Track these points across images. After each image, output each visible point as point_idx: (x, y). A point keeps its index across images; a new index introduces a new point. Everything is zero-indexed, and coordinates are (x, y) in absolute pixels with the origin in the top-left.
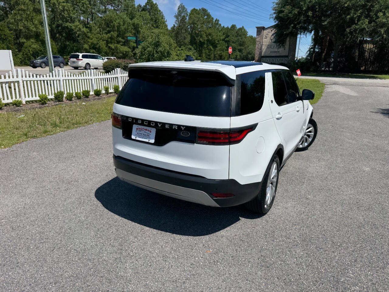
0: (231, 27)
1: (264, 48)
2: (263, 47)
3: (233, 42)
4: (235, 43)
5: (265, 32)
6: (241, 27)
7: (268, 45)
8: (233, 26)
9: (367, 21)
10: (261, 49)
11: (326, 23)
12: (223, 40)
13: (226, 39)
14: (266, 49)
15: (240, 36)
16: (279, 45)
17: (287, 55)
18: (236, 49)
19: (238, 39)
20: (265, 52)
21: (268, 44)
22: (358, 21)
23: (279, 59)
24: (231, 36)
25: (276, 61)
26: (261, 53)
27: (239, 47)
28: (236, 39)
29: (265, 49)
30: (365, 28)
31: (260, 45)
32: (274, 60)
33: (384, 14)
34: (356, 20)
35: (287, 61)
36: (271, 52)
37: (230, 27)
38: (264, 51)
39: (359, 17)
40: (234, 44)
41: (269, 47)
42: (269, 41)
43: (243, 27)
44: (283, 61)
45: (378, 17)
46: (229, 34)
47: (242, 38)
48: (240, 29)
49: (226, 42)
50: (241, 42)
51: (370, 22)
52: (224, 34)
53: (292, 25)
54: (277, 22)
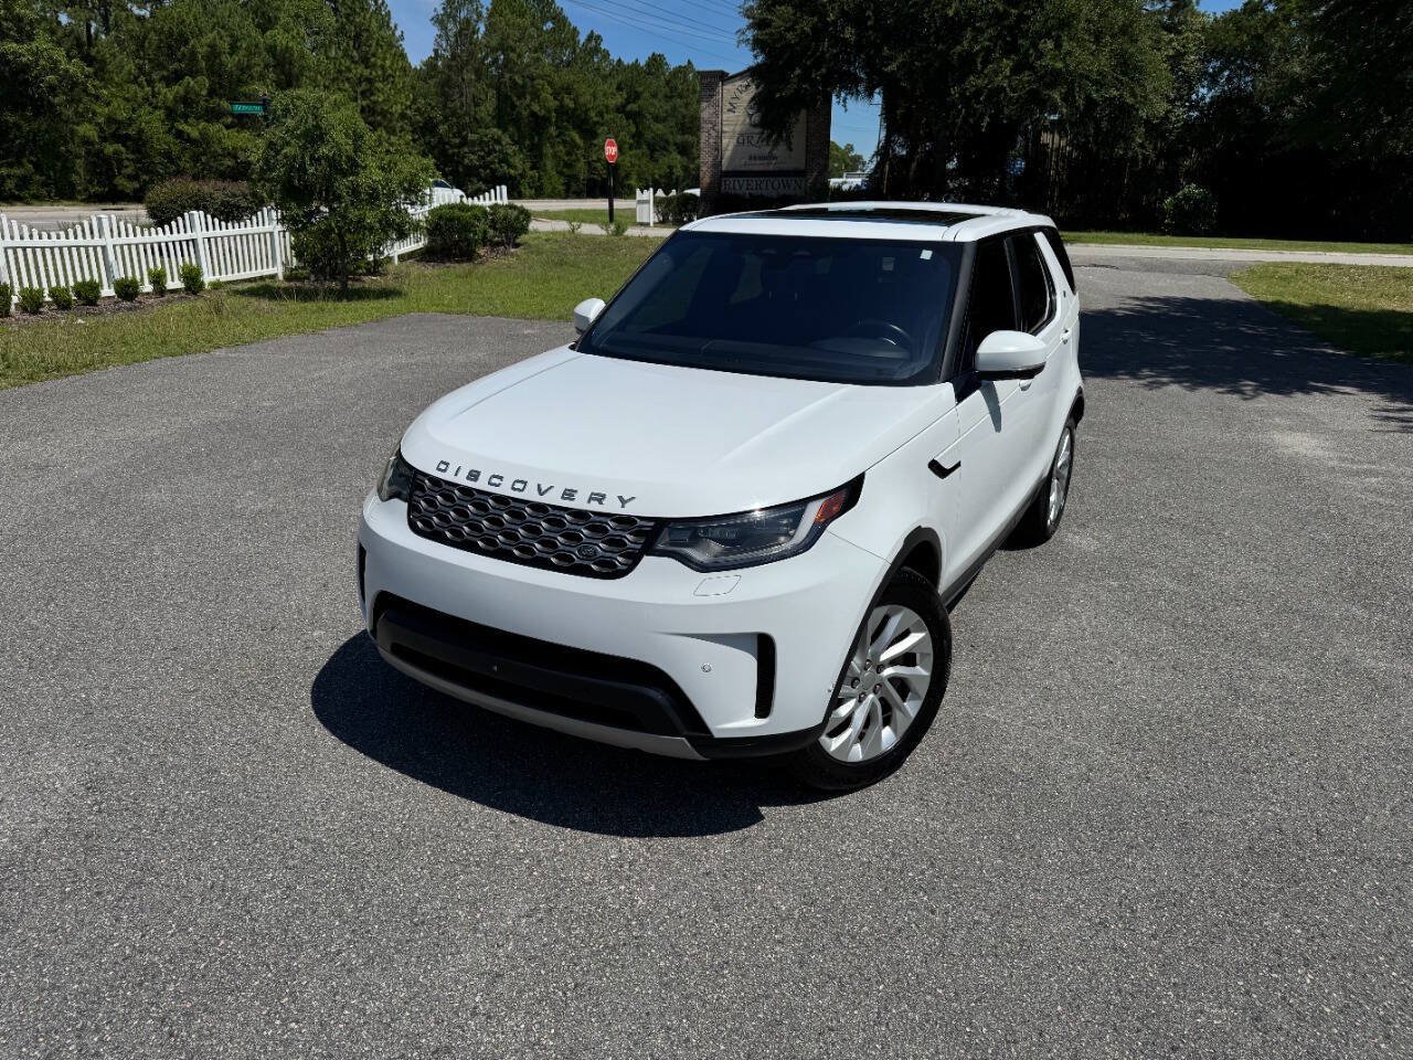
0: (648, 65)
1: (728, 144)
2: (725, 141)
3: (657, 119)
4: (664, 120)
5: (729, 90)
6: (685, 63)
7: (741, 135)
8: (656, 61)
9: (1007, 64)
10: (718, 148)
11: (893, 67)
12: (620, 109)
13: (629, 108)
14: (736, 147)
15: (681, 96)
16: (769, 136)
17: (802, 167)
18: (667, 142)
19: (674, 109)
20: (732, 158)
21: (738, 129)
22: (985, 62)
23: (777, 181)
24: (646, 95)
25: (767, 189)
26: (717, 164)
27: (679, 137)
28: (667, 107)
29: (730, 148)
30: (1004, 89)
31: (714, 134)
32: (764, 186)
33: (1058, 46)
34: (979, 60)
35: (803, 186)
36: (750, 158)
37: (642, 63)
38: (727, 154)
39: (988, 51)
40: (660, 126)
41: (743, 139)
42: (741, 119)
43: (689, 62)
44: (789, 187)
45: (1040, 55)
46: (641, 89)
47: (687, 105)
48: (680, 69)
49: (629, 116)
50: (684, 117)
51: (1016, 70)
52: (619, 88)
53: (798, 71)
54: (760, 59)
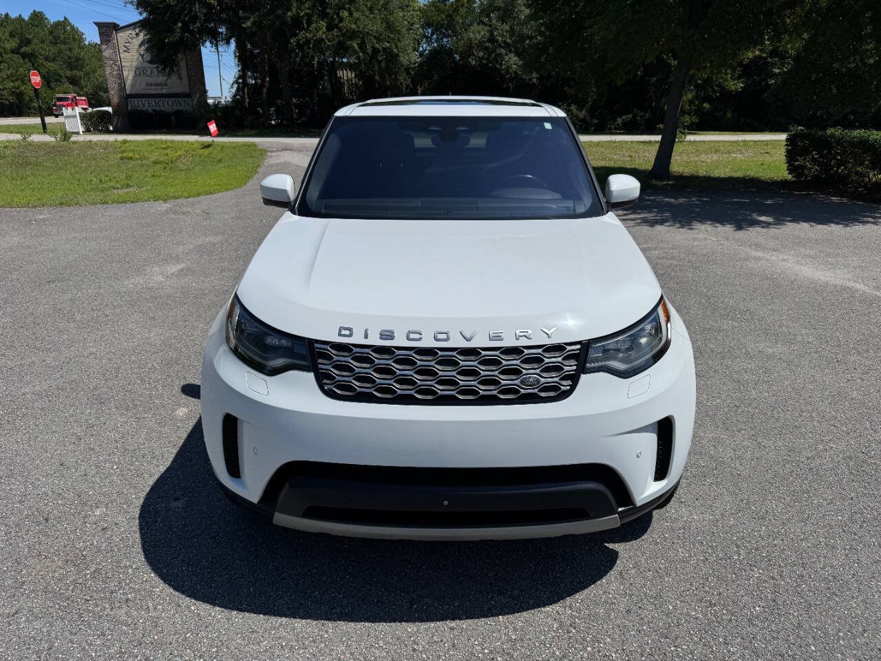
0: (31, 18)
1: (129, 75)
2: (125, 73)
3: (47, 59)
4: (54, 60)
5: (122, 37)
6: (62, 19)
7: (137, 68)
8: (37, 17)
9: (323, 24)
10: (121, 76)
11: (249, 24)
12: (14, 51)
13: (22, 50)
14: (134, 77)
15: (64, 43)
16: (164, 69)
17: (188, 91)
18: (60, 76)
19: (60, 51)
20: (133, 85)
21: (135, 64)
22: (309, 24)
23: (170, 101)
24: (35, 41)
25: (164, 106)
26: (122, 87)
27: (68, 72)
28: (54, 50)
29: (131, 77)
30: (323, 40)
31: (116, 68)
32: (161, 104)
33: (351, 14)
34: (305, 22)
35: (191, 105)
36: (147, 85)
37: (26, 18)
38: (128, 83)
39: (309, 16)
40: (52, 64)
41: (139, 72)
42: (135, 58)
43: (66, 19)
44: (180, 105)
45: (341, 20)
46: (30, 37)
47: (70, 50)
48: (58, 24)
49: (24, 56)
50: (69, 58)
51: (329, 28)
52: (11, 35)
53: (180, 25)
54: (145, 15)
